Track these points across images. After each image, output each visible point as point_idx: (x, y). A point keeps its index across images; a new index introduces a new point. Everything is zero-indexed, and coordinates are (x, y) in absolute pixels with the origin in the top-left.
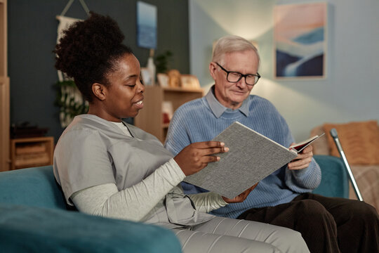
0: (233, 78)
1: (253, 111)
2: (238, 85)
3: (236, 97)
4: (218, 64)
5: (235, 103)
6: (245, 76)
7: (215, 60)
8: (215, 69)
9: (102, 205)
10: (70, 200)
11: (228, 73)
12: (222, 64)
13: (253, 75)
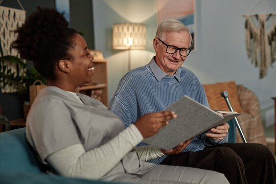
0: (170, 51)
1: (183, 78)
2: (174, 56)
3: (171, 66)
4: (159, 39)
5: (171, 71)
6: (180, 49)
7: (158, 37)
8: (157, 43)
9: (76, 162)
10: (46, 160)
11: (168, 46)
12: (163, 39)
13: (185, 49)
